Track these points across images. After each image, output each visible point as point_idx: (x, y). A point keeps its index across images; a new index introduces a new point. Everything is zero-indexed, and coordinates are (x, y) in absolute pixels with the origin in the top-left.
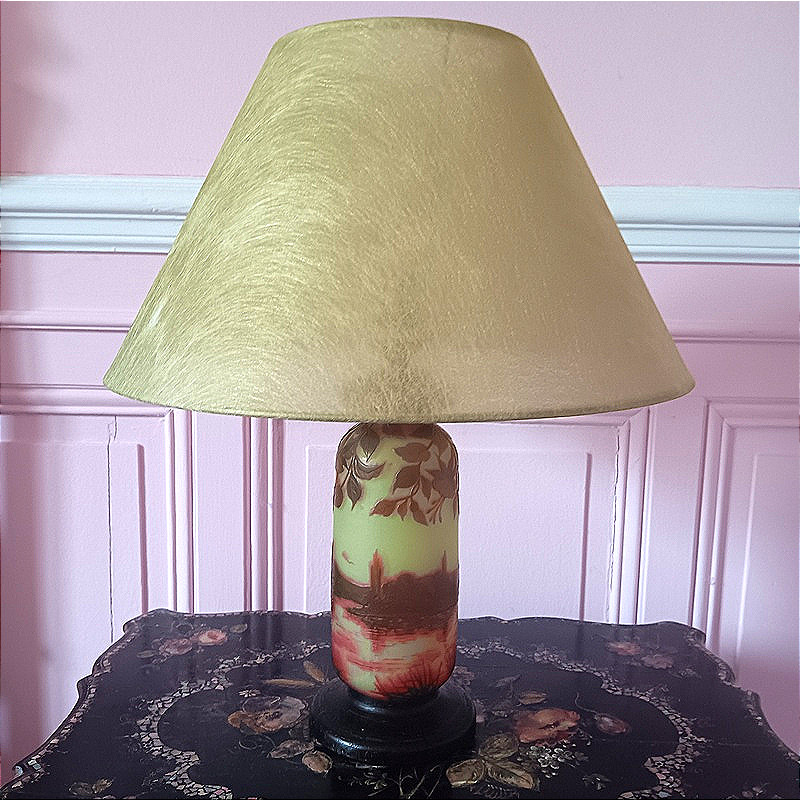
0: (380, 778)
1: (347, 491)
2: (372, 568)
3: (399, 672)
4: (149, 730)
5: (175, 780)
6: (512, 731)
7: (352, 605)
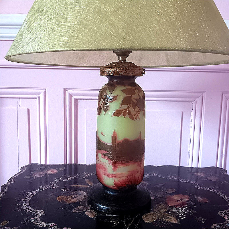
0: (116, 220)
1: (103, 108)
2: (113, 138)
3: (123, 178)
4: (26, 202)
5: (35, 221)
6: (165, 202)
7: (104, 152)
